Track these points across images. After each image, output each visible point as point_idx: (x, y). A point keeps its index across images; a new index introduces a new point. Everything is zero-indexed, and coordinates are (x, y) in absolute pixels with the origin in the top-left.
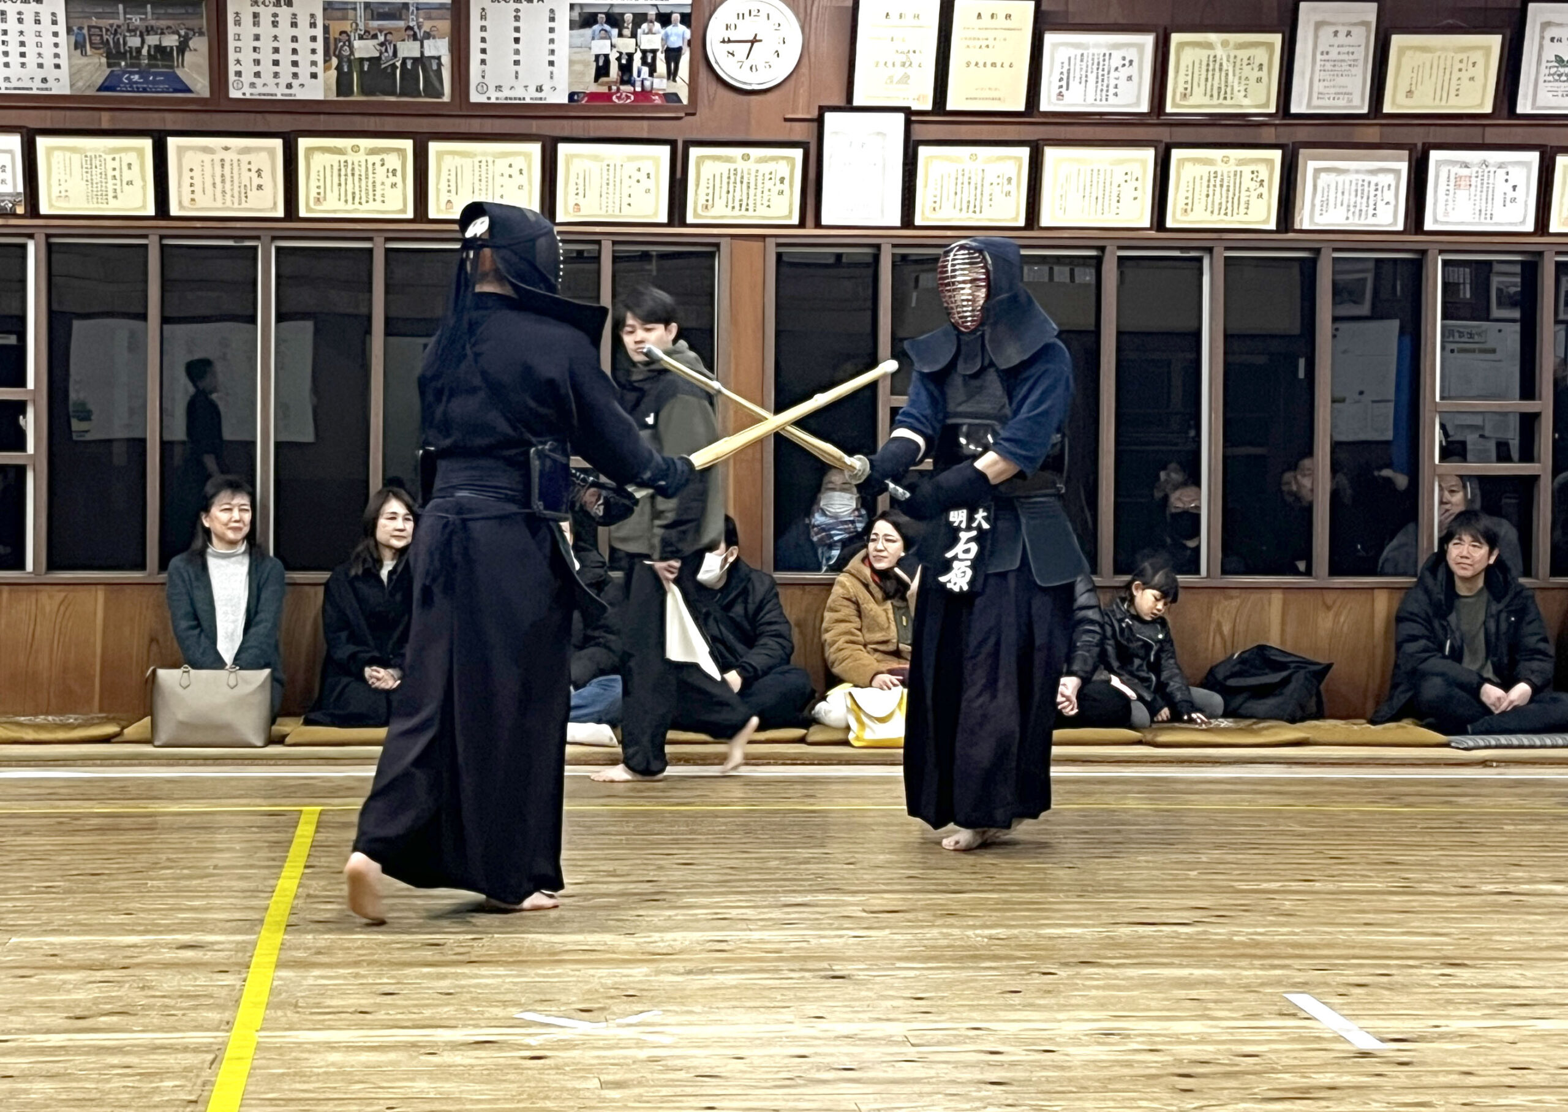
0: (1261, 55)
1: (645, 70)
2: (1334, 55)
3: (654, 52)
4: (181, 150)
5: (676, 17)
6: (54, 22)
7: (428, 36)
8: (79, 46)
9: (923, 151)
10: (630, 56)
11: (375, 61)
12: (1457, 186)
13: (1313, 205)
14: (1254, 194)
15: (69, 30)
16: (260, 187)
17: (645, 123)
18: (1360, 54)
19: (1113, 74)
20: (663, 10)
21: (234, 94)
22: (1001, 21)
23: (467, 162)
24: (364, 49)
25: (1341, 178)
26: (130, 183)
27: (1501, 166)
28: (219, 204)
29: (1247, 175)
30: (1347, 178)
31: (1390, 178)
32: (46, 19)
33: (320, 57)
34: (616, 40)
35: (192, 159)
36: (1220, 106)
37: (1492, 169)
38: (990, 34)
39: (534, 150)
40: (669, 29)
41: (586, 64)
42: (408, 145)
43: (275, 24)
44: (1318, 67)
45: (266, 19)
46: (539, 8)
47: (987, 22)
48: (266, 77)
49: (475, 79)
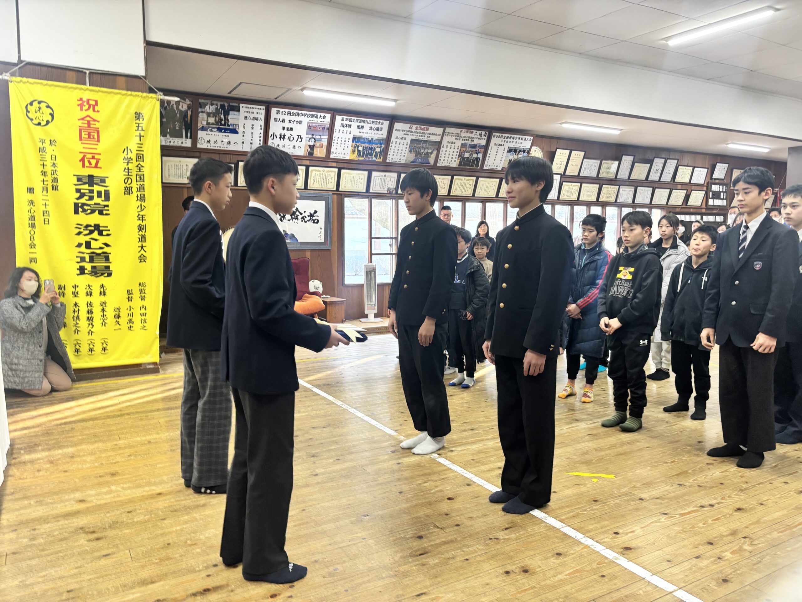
0: (615, 166)
2: (625, 167)
5: (526, 151)
6: (407, 145)
7: (479, 153)
9: (563, 184)
12: (640, 194)
14: (613, 195)
15: (410, 147)
16: (444, 188)
18: (629, 167)
19: (592, 168)
21: (438, 165)
22: (578, 156)
23: (485, 183)
24: (467, 155)
25: (625, 192)
27: (647, 191)
29: (613, 191)
32: (405, 144)
33: (457, 157)
36: (608, 176)
38: (576, 159)
39: (497, 180)
40: (524, 154)
42: (474, 178)
45: (449, 147)
46: (502, 148)
47: (576, 156)
48: (446, 161)
49: (486, 163)
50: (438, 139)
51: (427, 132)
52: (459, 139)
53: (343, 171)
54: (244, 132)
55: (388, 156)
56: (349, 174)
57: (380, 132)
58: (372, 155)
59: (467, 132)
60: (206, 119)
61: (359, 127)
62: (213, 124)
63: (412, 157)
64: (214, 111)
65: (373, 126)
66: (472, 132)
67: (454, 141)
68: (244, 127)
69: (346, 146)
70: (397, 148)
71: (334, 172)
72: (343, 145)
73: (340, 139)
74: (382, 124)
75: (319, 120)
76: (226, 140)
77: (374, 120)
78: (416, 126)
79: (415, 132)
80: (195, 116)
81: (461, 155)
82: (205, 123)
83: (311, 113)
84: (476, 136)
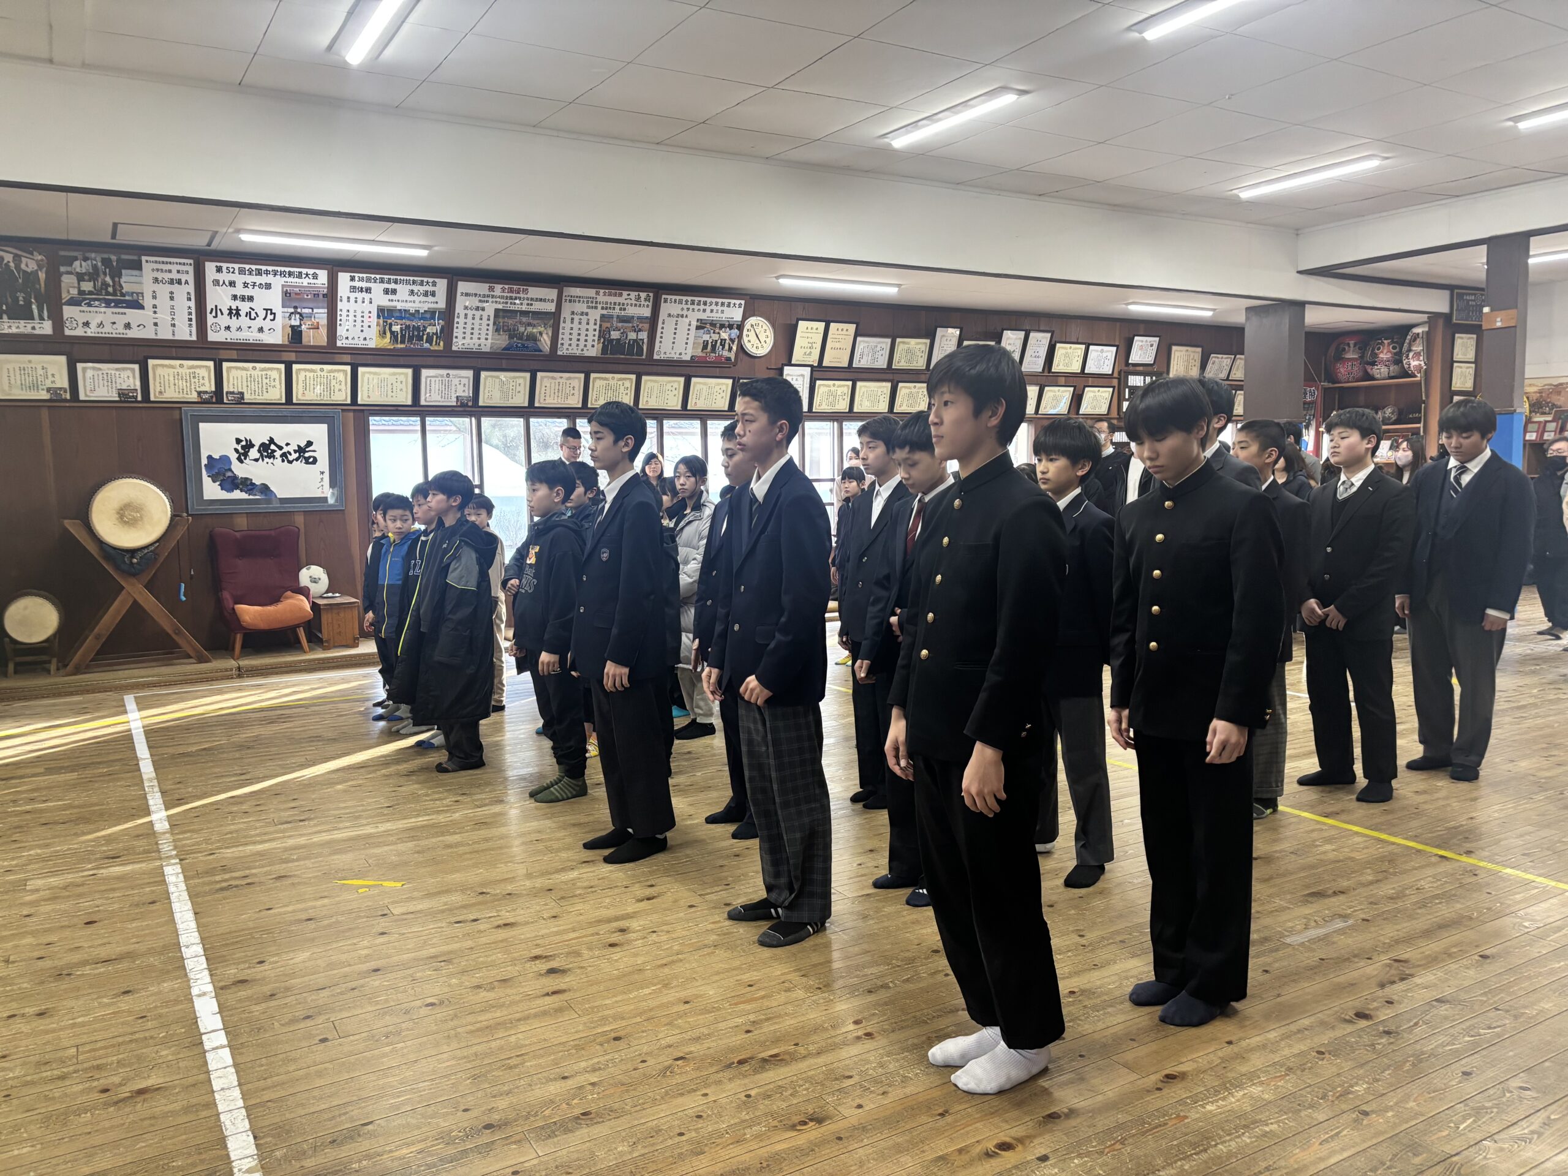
0: (923, 347)
1: (721, 347)
3: (725, 340)
4: (542, 378)
5: (735, 325)
6: (489, 320)
7: (640, 330)
8: (497, 330)
9: (818, 383)
10: (716, 341)
11: (618, 340)
15: (494, 324)
16: (573, 394)
19: (876, 353)
20: (730, 322)
21: (559, 353)
22: (844, 332)
23: (656, 385)
24: (615, 335)
26: (519, 392)
28: (555, 401)
29: (918, 393)
32: (485, 318)
33: (596, 338)
34: (712, 335)
35: (546, 382)
36: (910, 366)
38: (840, 337)
39: (682, 380)
40: (732, 330)
41: (699, 343)
42: (633, 377)
43: (580, 323)
45: (576, 321)
46: (687, 320)
47: (840, 332)
48: (574, 346)
49: (656, 349)
50: (551, 307)
51: (526, 296)
52: (596, 308)
53: (361, 370)
54: (155, 306)
55: (454, 340)
56: (375, 374)
57: (430, 299)
58: (420, 339)
59: (610, 295)
60: (76, 285)
61: (386, 292)
62: (90, 293)
63: (503, 341)
64: (91, 271)
65: (416, 288)
66: (621, 295)
67: (586, 310)
68: (154, 297)
69: (366, 324)
70: (469, 326)
71: (345, 372)
72: (359, 324)
73: (351, 314)
74: (434, 284)
75: (305, 282)
76: (121, 320)
77: (416, 279)
78: (502, 286)
79: (502, 297)
80: (54, 279)
81: (603, 334)
82: (74, 292)
83: (287, 269)
84: (629, 301)
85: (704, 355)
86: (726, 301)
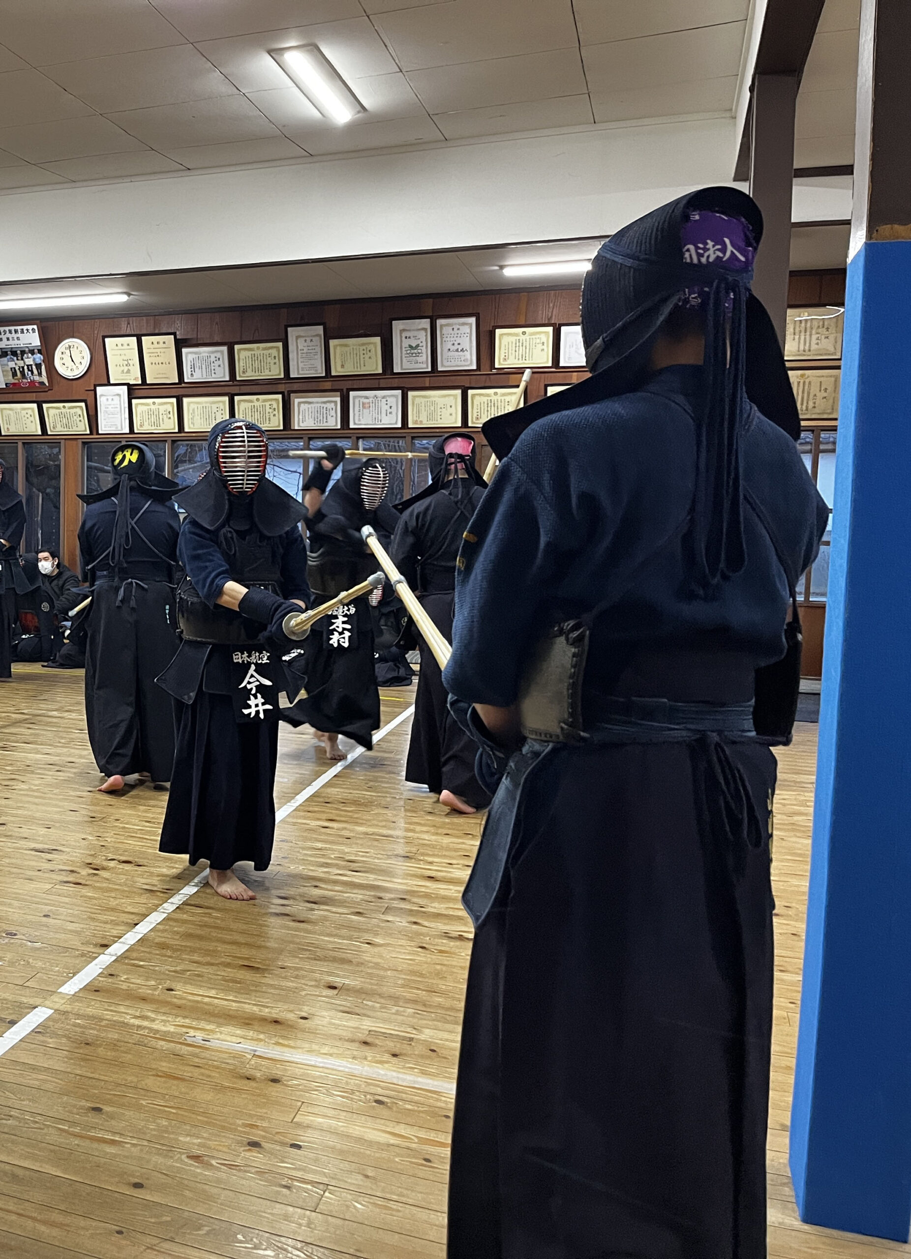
0: (274, 352)
1: (30, 373)
2: (305, 351)
3: (31, 365)
5: (36, 351)
9: (136, 401)
10: (23, 368)
12: (364, 407)
13: (299, 419)
14: (272, 415)
17: (34, 394)
18: (318, 349)
19: (212, 364)
20: (31, 348)
22: (161, 345)
25: (310, 406)
27: (384, 397)
29: (268, 407)
30: (313, 405)
31: (333, 405)
34: (16, 361)
36: (260, 376)
37: (379, 399)
38: (158, 350)
40: (35, 356)
41: (7, 371)
44: (300, 356)
47: (157, 346)
85: (16, 381)
86: (19, 328)
